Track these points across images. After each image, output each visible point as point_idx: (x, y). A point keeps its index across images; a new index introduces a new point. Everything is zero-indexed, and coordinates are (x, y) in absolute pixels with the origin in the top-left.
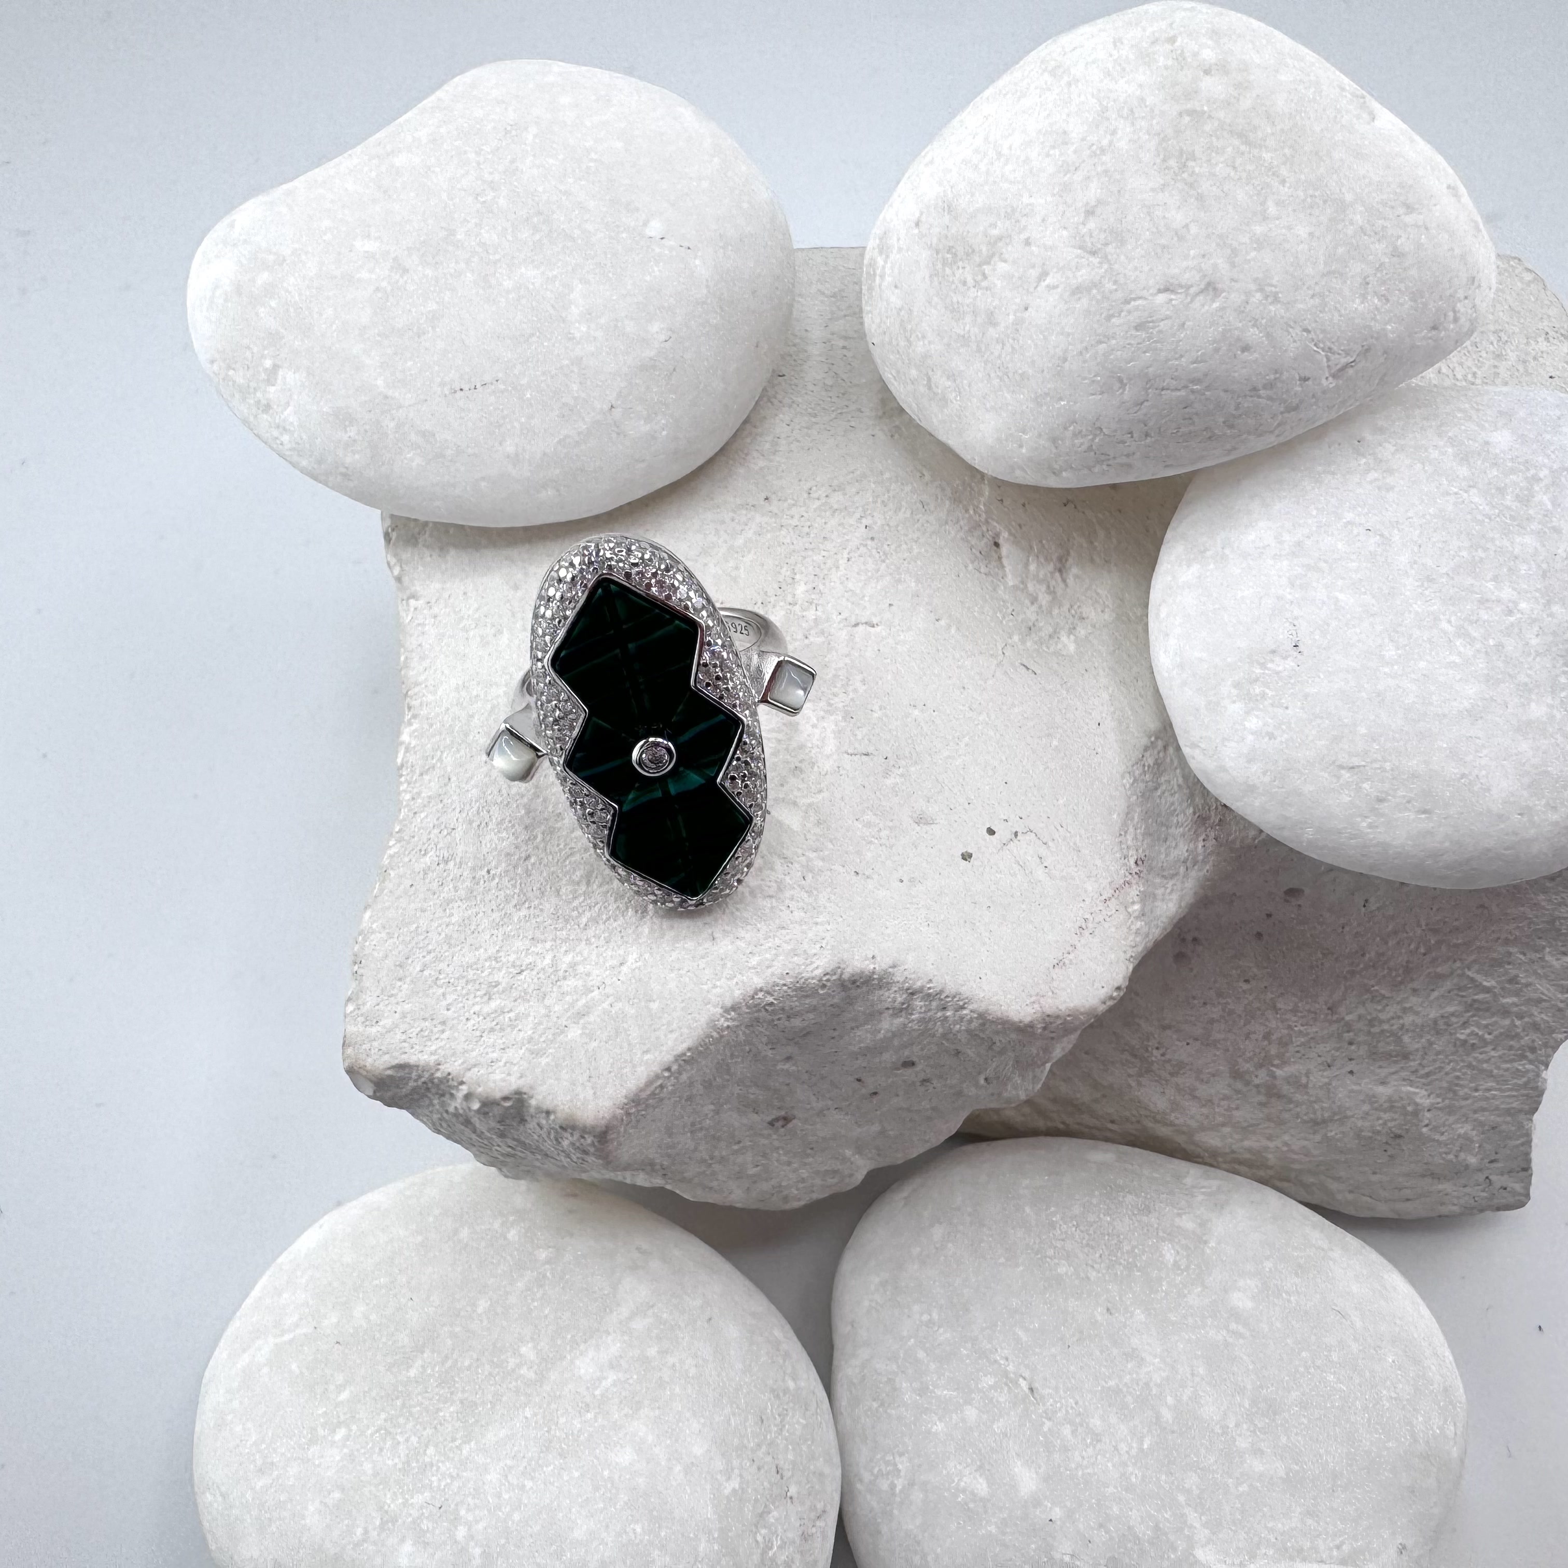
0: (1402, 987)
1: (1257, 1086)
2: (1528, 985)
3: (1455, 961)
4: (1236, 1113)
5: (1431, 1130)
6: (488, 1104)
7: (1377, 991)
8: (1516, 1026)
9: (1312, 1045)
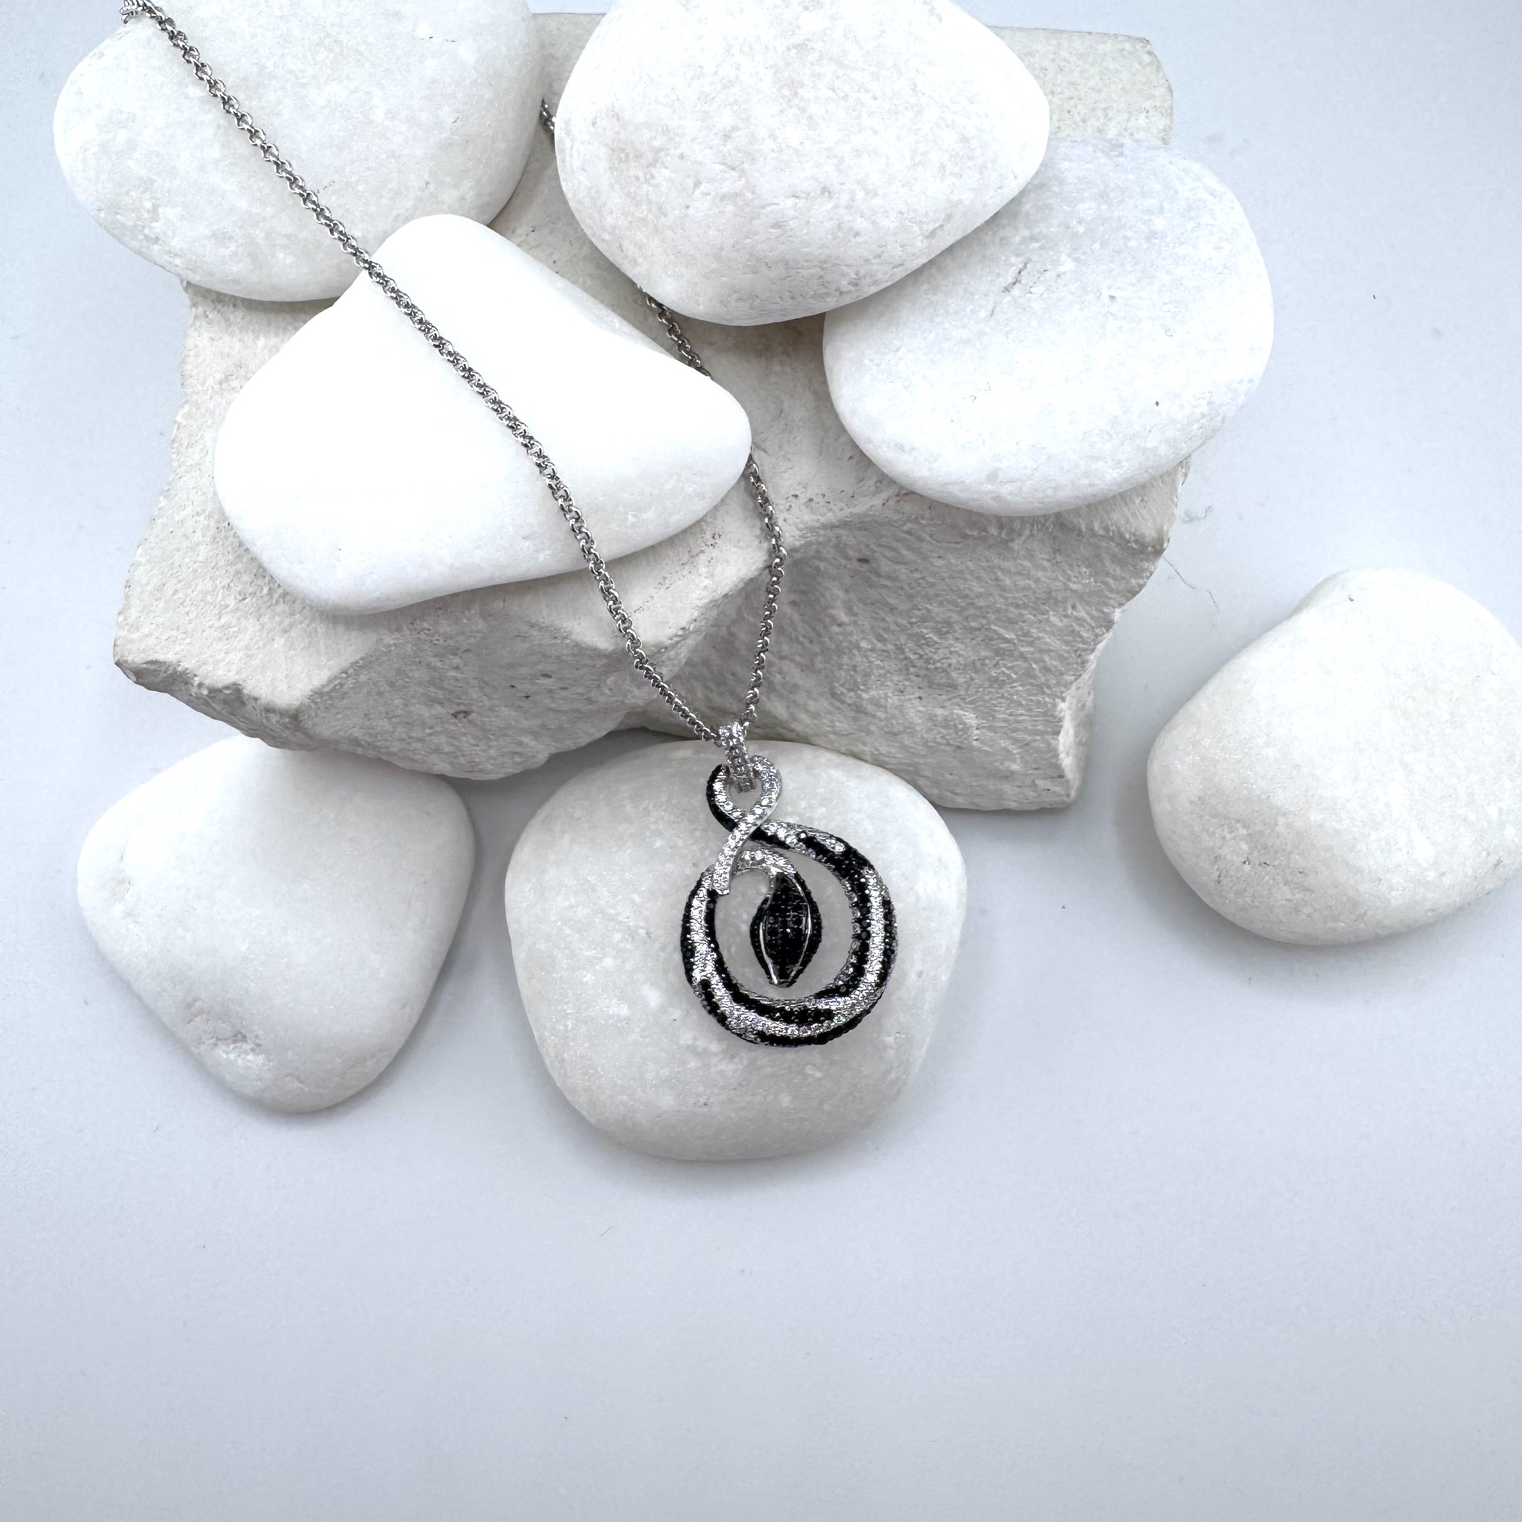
0: (949, 635)
1: (850, 705)
2: (1038, 638)
3: (984, 617)
4: (837, 724)
5: (981, 743)
6: (213, 691)
7: (930, 638)
8: (1034, 669)
9: (889, 675)
